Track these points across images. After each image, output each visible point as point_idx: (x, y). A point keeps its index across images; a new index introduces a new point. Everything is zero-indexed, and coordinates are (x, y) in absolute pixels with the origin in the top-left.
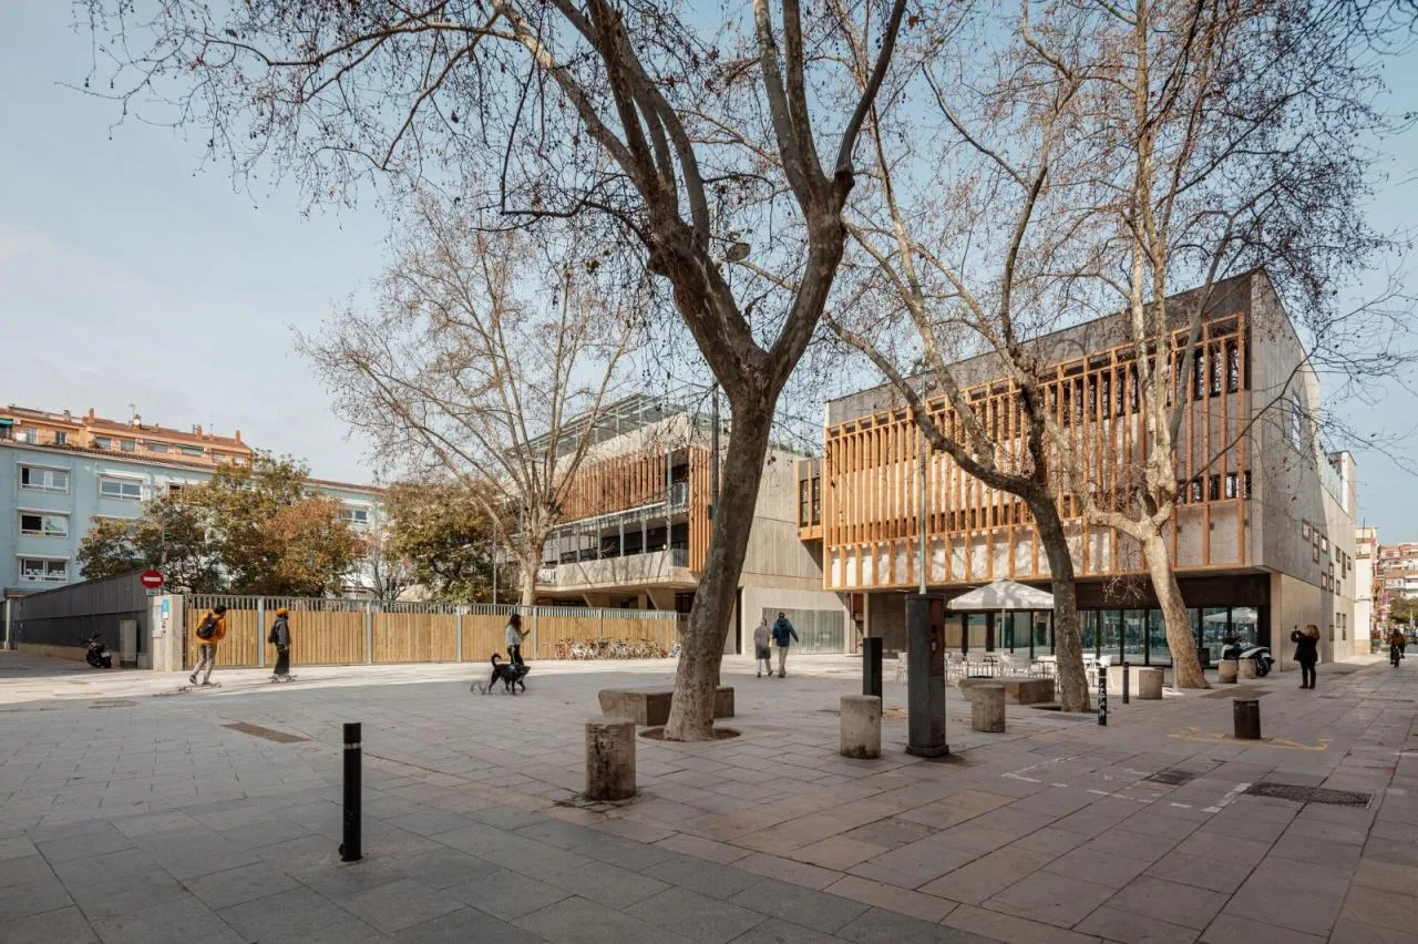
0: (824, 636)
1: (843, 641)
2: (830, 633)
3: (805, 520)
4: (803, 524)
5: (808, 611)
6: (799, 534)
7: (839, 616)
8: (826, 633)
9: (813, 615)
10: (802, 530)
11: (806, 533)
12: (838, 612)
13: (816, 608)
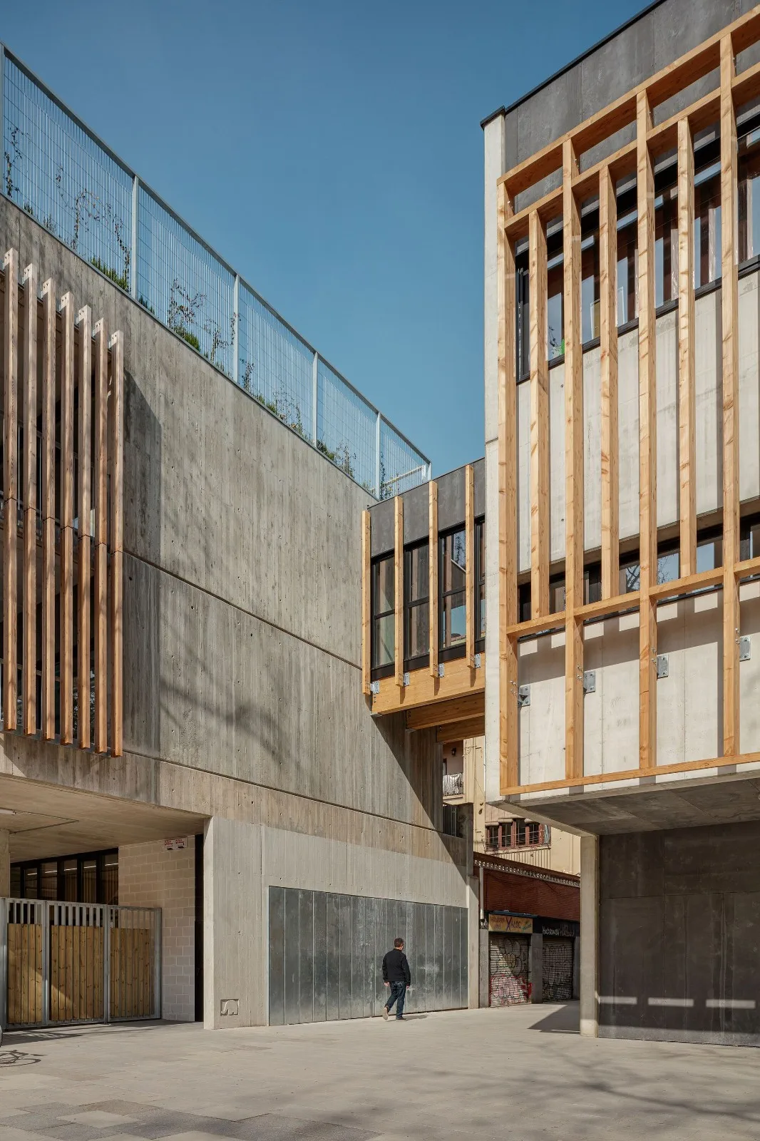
0: (427, 968)
1: (465, 978)
2: (439, 961)
3: (383, 661)
4: (380, 672)
5: (391, 903)
6: (370, 698)
7: (456, 917)
8: (431, 959)
9: (402, 913)
10: (375, 687)
11: (388, 696)
12: (456, 909)
13: (409, 896)
